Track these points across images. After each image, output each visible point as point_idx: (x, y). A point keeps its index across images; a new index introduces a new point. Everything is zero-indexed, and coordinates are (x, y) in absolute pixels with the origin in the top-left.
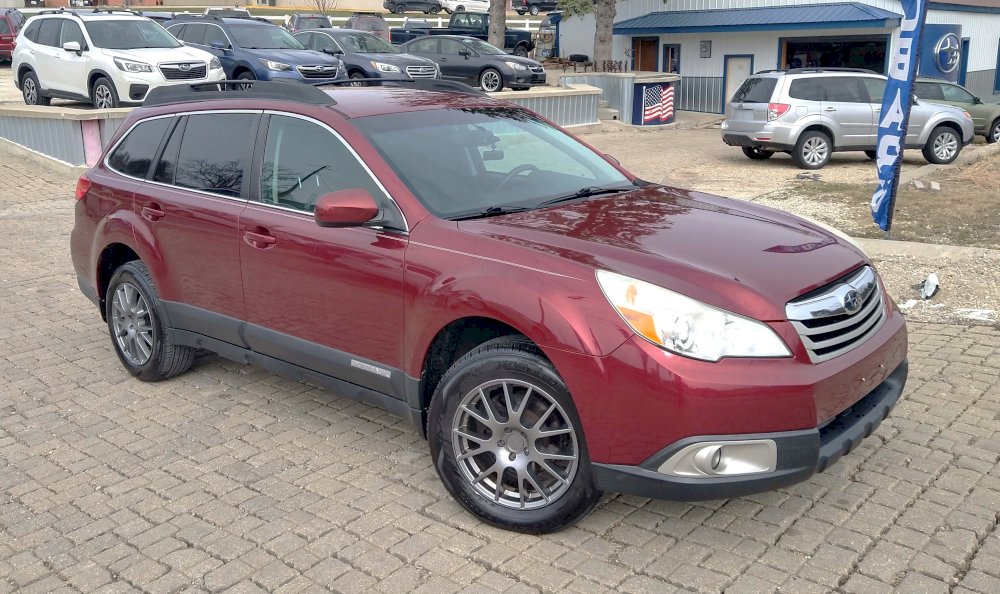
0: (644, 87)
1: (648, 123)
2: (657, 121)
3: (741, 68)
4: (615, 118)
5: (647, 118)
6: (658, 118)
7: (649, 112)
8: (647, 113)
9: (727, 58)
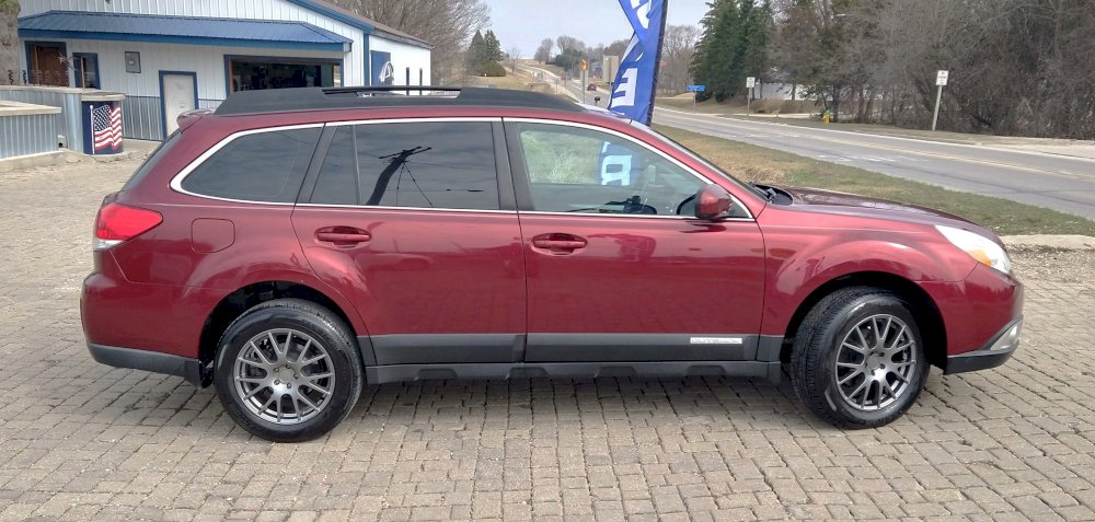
0: (91, 107)
1: (99, 151)
2: (108, 149)
3: (180, 87)
4: (61, 145)
5: (97, 145)
6: (109, 145)
7: (102, 138)
8: (97, 139)
9: (162, 74)
